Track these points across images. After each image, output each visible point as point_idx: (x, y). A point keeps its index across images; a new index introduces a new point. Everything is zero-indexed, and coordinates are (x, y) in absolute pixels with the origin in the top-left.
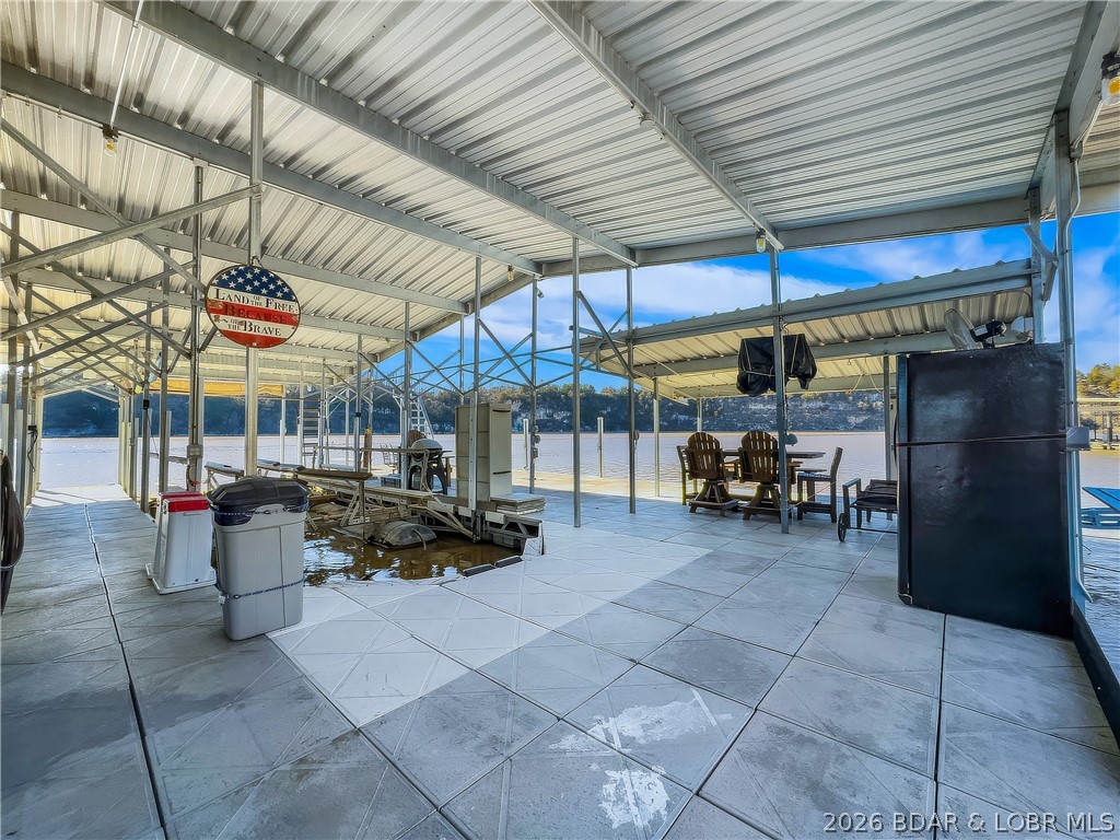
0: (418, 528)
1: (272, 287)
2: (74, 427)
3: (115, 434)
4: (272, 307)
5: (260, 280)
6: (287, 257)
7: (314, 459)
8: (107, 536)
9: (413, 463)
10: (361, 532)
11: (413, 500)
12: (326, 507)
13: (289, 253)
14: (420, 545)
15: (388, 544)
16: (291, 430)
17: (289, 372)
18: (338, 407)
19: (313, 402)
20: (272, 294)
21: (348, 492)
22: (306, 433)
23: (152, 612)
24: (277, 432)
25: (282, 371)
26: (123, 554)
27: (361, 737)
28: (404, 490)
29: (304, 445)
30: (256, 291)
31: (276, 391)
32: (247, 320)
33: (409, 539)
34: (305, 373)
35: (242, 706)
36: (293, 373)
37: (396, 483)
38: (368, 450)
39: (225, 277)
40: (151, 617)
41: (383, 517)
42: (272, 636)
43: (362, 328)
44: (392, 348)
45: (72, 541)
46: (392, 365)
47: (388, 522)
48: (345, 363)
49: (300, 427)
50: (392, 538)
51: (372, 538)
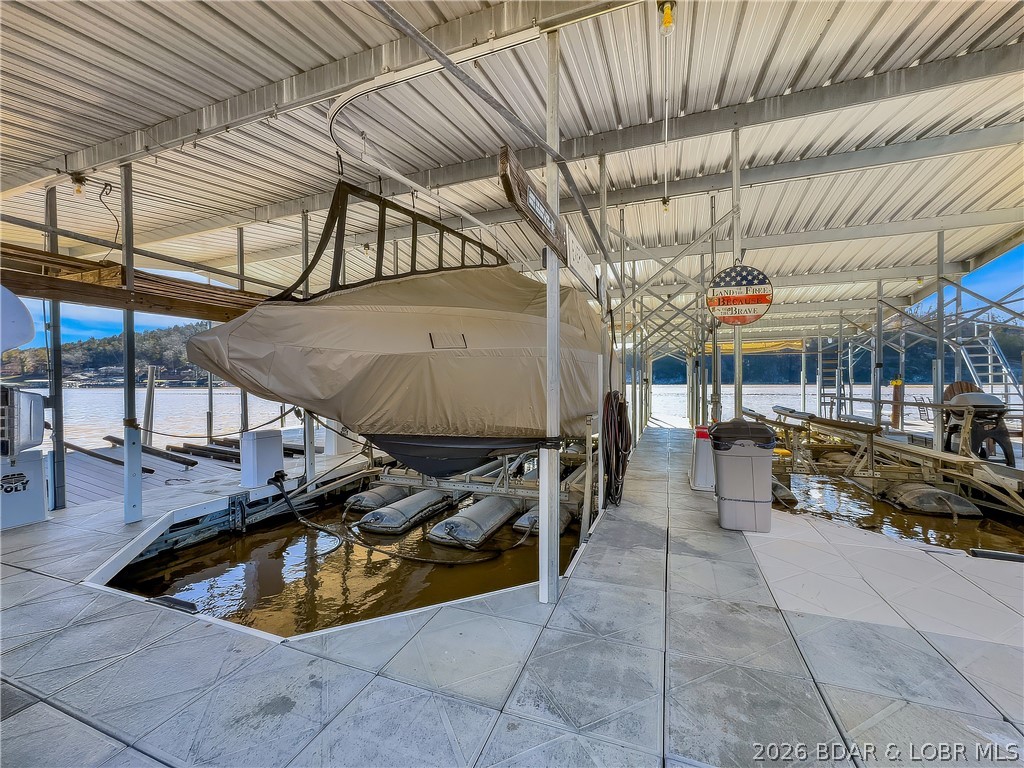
0: (949, 497)
1: (750, 278)
2: (672, 377)
3: (685, 382)
4: (750, 293)
5: (741, 275)
6: (789, 231)
7: (831, 409)
8: (676, 450)
9: (953, 421)
10: (871, 486)
11: (945, 465)
12: (838, 456)
13: (791, 226)
14: (950, 516)
15: (901, 504)
16: (811, 380)
17: (808, 327)
18: (863, 357)
19: (831, 355)
20: (750, 283)
21: (856, 442)
22: (825, 384)
23: (686, 498)
24: (798, 382)
25: (802, 328)
26: (680, 461)
27: (779, 614)
28: (937, 452)
29: (823, 395)
30: (739, 284)
31: (797, 345)
32: (733, 306)
33: (933, 506)
34: (824, 327)
35: (714, 563)
36: (813, 327)
37: (926, 442)
38: (898, 403)
39: (718, 280)
40: (685, 500)
41: (900, 476)
42: (746, 534)
43: (882, 272)
44: (926, 288)
45: (660, 449)
46: (925, 308)
47: (905, 482)
48: (867, 312)
49: (819, 378)
50: (906, 499)
51: (883, 495)
